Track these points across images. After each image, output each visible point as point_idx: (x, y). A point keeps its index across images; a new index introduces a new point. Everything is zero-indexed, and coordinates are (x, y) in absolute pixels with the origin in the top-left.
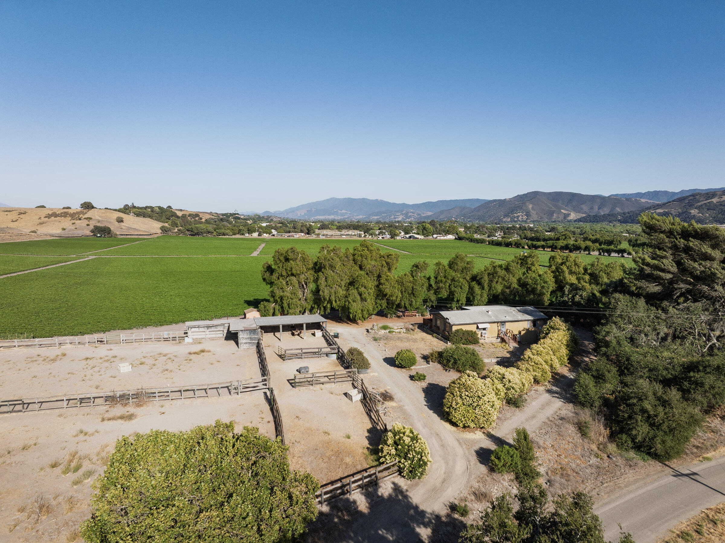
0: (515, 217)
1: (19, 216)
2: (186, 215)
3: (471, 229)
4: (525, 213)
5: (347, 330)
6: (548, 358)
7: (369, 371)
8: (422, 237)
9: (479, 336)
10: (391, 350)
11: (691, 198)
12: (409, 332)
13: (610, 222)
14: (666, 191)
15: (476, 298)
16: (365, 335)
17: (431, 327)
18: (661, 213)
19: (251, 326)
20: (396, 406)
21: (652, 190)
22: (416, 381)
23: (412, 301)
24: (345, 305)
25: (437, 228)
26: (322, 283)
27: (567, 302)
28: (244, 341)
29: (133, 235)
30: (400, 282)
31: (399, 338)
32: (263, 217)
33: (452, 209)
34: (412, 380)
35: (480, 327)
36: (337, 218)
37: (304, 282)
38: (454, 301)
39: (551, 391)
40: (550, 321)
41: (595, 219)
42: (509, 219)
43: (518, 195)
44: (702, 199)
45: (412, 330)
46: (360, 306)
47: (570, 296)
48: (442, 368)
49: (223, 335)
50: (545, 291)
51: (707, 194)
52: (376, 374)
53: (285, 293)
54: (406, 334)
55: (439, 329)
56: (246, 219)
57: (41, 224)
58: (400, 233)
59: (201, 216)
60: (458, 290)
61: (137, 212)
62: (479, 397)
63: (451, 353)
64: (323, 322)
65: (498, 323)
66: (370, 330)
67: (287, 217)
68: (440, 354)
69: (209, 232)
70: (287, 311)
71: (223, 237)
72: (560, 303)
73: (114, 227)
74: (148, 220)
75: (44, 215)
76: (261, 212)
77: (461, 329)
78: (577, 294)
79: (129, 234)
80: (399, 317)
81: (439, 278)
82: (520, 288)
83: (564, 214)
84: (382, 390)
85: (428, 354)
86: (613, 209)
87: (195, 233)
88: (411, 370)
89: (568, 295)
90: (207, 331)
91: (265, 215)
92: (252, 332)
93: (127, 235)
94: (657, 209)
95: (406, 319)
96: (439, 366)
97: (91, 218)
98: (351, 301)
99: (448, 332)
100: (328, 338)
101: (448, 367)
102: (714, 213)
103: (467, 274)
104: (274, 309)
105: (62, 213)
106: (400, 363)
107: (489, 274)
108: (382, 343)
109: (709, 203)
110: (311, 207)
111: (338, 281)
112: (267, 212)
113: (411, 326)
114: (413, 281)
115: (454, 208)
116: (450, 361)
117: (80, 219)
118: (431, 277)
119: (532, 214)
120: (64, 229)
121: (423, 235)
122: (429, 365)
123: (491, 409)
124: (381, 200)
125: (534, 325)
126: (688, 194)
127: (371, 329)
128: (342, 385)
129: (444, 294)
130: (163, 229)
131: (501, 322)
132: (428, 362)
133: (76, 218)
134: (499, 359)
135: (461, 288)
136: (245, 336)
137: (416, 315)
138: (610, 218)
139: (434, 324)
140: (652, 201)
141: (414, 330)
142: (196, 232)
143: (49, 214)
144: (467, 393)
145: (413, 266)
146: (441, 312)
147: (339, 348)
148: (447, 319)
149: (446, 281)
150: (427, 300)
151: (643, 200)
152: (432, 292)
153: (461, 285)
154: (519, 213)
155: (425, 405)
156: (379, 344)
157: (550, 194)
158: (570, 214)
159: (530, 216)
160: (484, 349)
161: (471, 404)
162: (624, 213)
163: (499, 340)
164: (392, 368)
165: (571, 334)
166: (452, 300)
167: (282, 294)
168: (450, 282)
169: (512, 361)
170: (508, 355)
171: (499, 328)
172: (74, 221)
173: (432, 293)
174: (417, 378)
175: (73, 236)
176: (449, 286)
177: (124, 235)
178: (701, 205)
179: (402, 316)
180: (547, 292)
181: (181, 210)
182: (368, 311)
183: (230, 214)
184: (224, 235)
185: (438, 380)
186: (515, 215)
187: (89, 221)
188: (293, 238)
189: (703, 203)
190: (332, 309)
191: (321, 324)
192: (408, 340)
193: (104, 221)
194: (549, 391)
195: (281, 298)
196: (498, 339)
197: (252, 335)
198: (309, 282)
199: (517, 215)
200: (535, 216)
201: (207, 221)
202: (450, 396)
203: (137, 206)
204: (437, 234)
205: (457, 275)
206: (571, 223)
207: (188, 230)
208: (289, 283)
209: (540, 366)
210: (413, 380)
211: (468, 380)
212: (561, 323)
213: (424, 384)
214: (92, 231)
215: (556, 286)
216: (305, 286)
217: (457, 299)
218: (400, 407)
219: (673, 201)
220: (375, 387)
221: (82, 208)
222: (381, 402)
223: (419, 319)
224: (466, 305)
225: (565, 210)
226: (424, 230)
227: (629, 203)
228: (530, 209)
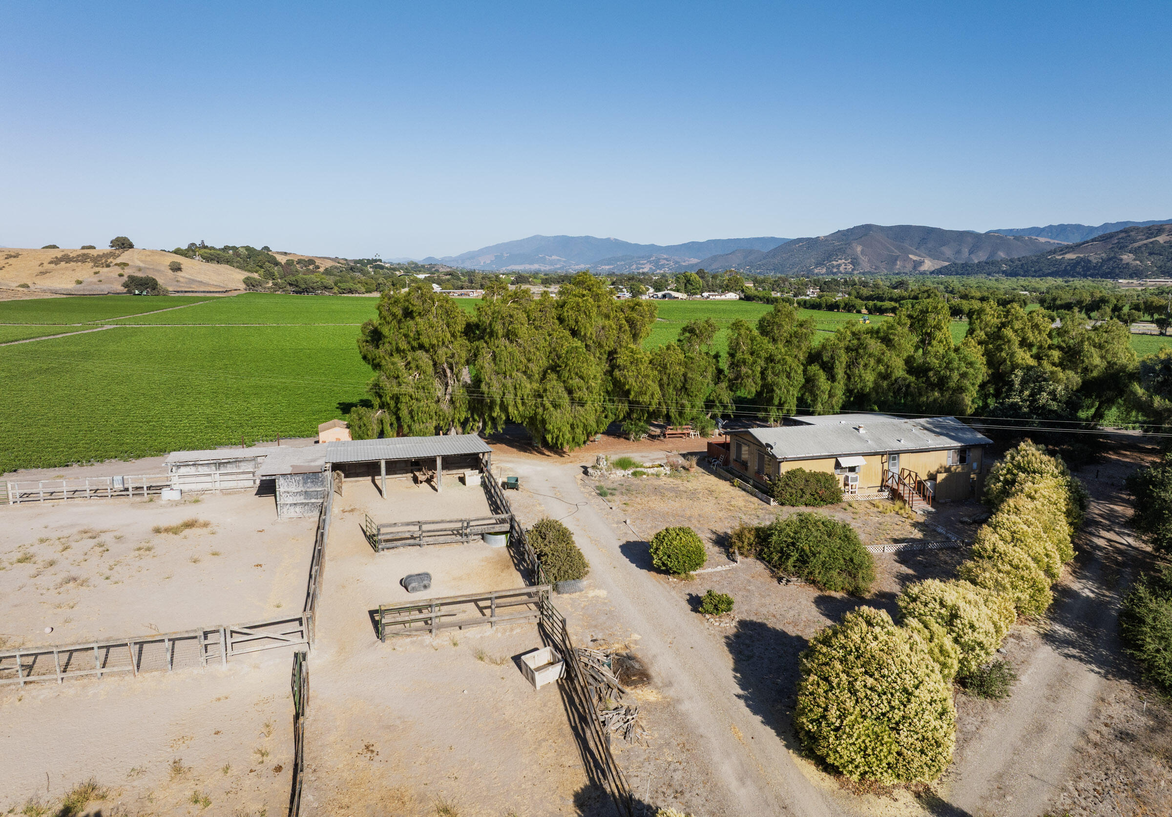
0: (833, 267)
1: (7, 261)
2: (292, 261)
3: (764, 284)
4: (850, 261)
5: (539, 468)
6: (1038, 549)
7: (585, 582)
8: (685, 296)
9: (841, 485)
10: (638, 522)
11: (1123, 235)
12: (677, 474)
13: (989, 274)
15: (819, 399)
16: (580, 482)
17: (726, 462)
18: (1072, 260)
19: (313, 464)
20: (657, 703)
21: (1056, 223)
22: (708, 616)
23: (683, 406)
24: (536, 414)
25: (707, 282)
26: (486, 365)
27: (1020, 407)
28: (290, 500)
29: (196, 292)
30: (659, 364)
31: (656, 490)
32: (423, 266)
33: (729, 254)
34: (695, 610)
35: (843, 465)
36: (545, 268)
37: (447, 362)
38: (773, 405)
39: (1052, 636)
40: (1011, 451)
41: (965, 269)
42: (824, 270)
43: (839, 231)
44: (1140, 237)
45: (684, 468)
46: (568, 417)
47: (1027, 393)
48: (768, 571)
49: (254, 483)
50: (968, 384)
51: (1149, 228)
52: (602, 593)
53: (403, 389)
54: (671, 480)
55: (746, 468)
56: (394, 269)
57: (43, 273)
58: (648, 290)
59: (318, 262)
60: (783, 380)
61: (206, 255)
62: (905, 690)
63: (792, 534)
64: (484, 453)
65: (883, 455)
66: (590, 470)
67: (462, 266)
68: (763, 536)
69: (326, 288)
70: (409, 427)
71: (350, 295)
72: (1006, 408)
73: (165, 279)
74: (224, 268)
75: (49, 259)
76: (421, 259)
77: (800, 469)
78: (1041, 389)
79: (190, 290)
80: (653, 437)
81: (739, 355)
82: (912, 379)
83: (914, 261)
84: (617, 647)
85: (729, 532)
86: (993, 253)
87: (302, 289)
88: (692, 578)
89: (1021, 391)
90: (216, 474)
91: (426, 264)
92: (308, 478)
93: (186, 292)
94: (1066, 253)
95: (669, 443)
96: (760, 566)
97: (126, 264)
98: (548, 405)
99: (769, 476)
100: (493, 491)
101: (785, 570)
102: (1159, 260)
103: (799, 347)
104: (381, 422)
105: (78, 256)
106: (664, 564)
107: (848, 349)
108: (618, 500)
109: (1151, 243)
110: (500, 251)
111: (521, 362)
112: (430, 258)
113: (681, 461)
114: (686, 362)
115: (734, 252)
116: (788, 556)
117: (108, 266)
118: (721, 354)
119: (861, 262)
120: (79, 282)
121: (686, 292)
122: (735, 565)
123: (938, 723)
125: (962, 460)
126: (1114, 230)
127: (593, 467)
128: (512, 630)
129: (749, 390)
130: (250, 284)
131: (891, 453)
132: (731, 557)
133: (102, 264)
134: (902, 545)
135: (789, 377)
136: (293, 488)
137: (689, 434)
138: (988, 267)
139: (733, 455)
140: (1056, 242)
141: (688, 470)
142: (303, 286)
143: (56, 258)
144: (870, 681)
145: (685, 330)
146: (751, 430)
147: (512, 519)
148: (768, 445)
149: (755, 362)
150: (713, 401)
151: (1042, 240)
152: (724, 385)
153: (788, 369)
154: (841, 259)
155: (739, 696)
156: (610, 504)
157: (890, 228)
158: (923, 262)
159: (859, 264)
160: (857, 517)
161: (884, 714)
162: (1012, 261)
163: (886, 494)
164: (644, 574)
165: (1069, 485)
166: (770, 401)
167: (396, 390)
168: (762, 363)
169: (931, 550)
170: (917, 534)
171: (886, 467)
172: (97, 269)
173: (724, 387)
174: (710, 608)
175: (92, 293)
176: (762, 373)
177: (182, 292)
178: (1139, 247)
179: (659, 436)
180: (973, 384)
181: (285, 254)
182: (585, 427)
183: (368, 260)
184: (351, 291)
185: (764, 610)
186: (834, 263)
187: (123, 269)
188: (467, 297)
189: (1141, 243)
190: (508, 421)
191: (481, 456)
192: (678, 493)
193: (148, 268)
194: (1049, 638)
195: (397, 398)
196: (881, 491)
197: (309, 485)
198: (457, 363)
199: (838, 263)
200: (865, 265)
201: (327, 272)
202: (818, 684)
203: (209, 246)
204: (709, 291)
205: (779, 350)
206: (926, 276)
207: (291, 285)
208: (413, 365)
209: (1025, 573)
210: (700, 612)
211: (869, 636)
212: (1045, 458)
213: (728, 625)
214: (125, 285)
215: (990, 372)
216: (448, 371)
217: (780, 400)
218: (669, 704)
219: (1093, 240)
220: (600, 637)
221: (112, 247)
222: (615, 690)
223: (699, 444)
224: (800, 413)
225: (915, 254)
226: (688, 285)
227: (1019, 243)
228: (859, 253)
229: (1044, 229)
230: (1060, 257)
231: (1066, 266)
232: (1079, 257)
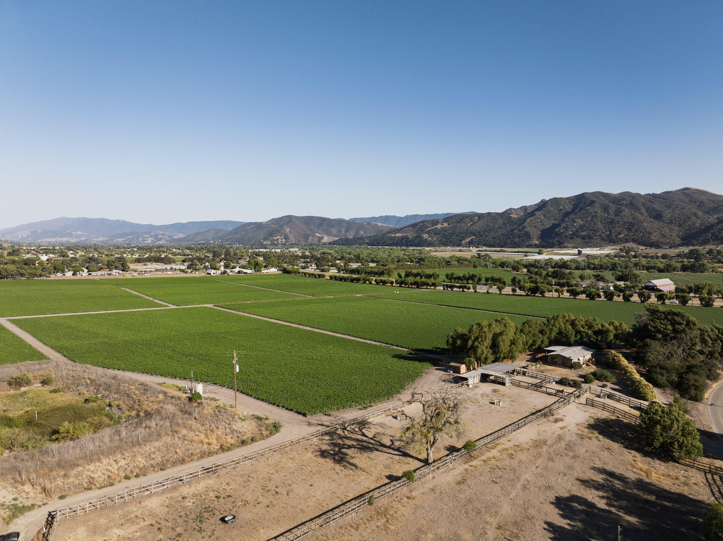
0: (274, 241)
4: (283, 237)
11: (421, 224)
13: (360, 245)
14: (395, 216)
18: (400, 237)
21: (384, 215)
33: (206, 231)
36: (72, 240)
41: (346, 242)
42: (269, 243)
43: (273, 219)
44: (429, 225)
51: (433, 221)
83: (318, 237)
86: (357, 233)
94: (396, 233)
102: (439, 237)
109: (435, 228)
110: (34, 228)
115: (209, 230)
119: (289, 237)
124: (123, 220)
138: (359, 241)
140: (389, 226)
151: (380, 224)
154: (278, 236)
157: (303, 217)
158: (323, 237)
159: (289, 239)
162: (370, 237)
178: (430, 231)
186: (275, 238)
189: (430, 228)
199: (277, 238)
200: (292, 239)
206: (326, 246)
219: (408, 227)
225: (319, 233)
226: (256, 266)
227: (370, 226)
228: (288, 232)
229: (378, 218)
230: (393, 235)
231: (398, 241)
232: (402, 235)
